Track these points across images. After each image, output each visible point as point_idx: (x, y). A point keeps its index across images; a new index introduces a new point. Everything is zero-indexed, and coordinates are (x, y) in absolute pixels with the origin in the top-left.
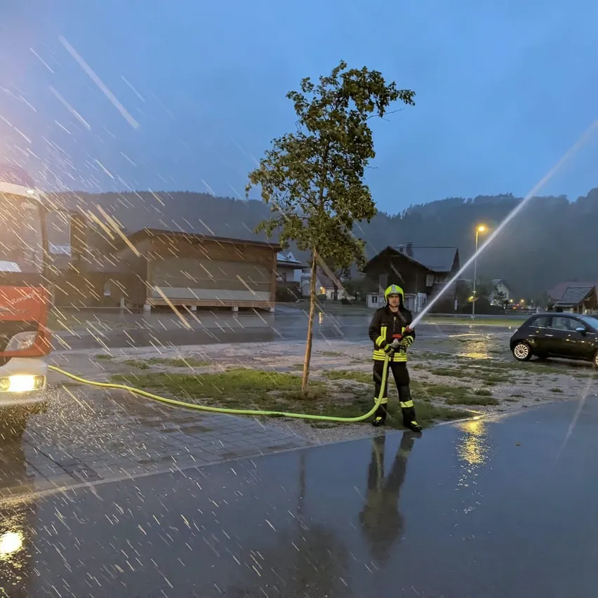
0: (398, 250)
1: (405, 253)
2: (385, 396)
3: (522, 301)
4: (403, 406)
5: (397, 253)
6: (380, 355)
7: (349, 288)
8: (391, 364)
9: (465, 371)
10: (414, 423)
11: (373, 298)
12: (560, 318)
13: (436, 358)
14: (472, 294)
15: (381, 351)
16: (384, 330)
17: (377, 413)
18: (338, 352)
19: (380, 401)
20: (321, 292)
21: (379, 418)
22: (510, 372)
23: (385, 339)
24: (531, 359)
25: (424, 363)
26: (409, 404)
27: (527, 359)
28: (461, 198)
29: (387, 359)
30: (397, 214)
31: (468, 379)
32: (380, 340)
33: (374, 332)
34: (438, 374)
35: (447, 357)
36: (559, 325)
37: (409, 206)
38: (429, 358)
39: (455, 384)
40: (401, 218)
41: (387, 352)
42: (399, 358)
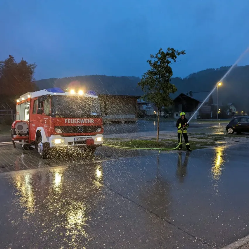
0: (186, 94)
1: (189, 95)
2: (181, 142)
3: (242, 112)
4: (186, 145)
5: (185, 95)
6: (179, 131)
7: (166, 111)
8: (183, 133)
9: (208, 138)
10: (190, 149)
11: (176, 114)
12: (244, 119)
13: (199, 134)
14: (219, 111)
15: (180, 130)
16: (180, 124)
17: (179, 147)
18: (165, 134)
19: (180, 144)
20: (154, 113)
21: (180, 148)
22: (224, 137)
23: (180, 127)
24: (234, 133)
25: (195, 136)
26: (188, 144)
27: (232, 134)
28: (213, 69)
29: (181, 132)
30: (185, 78)
31: (209, 140)
32: (179, 127)
33: (178, 125)
34: (199, 139)
35: (203, 134)
36: (244, 121)
37: (190, 74)
38: (197, 135)
39: (205, 141)
40: (187, 79)
41: (181, 130)
42: (185, 132)
